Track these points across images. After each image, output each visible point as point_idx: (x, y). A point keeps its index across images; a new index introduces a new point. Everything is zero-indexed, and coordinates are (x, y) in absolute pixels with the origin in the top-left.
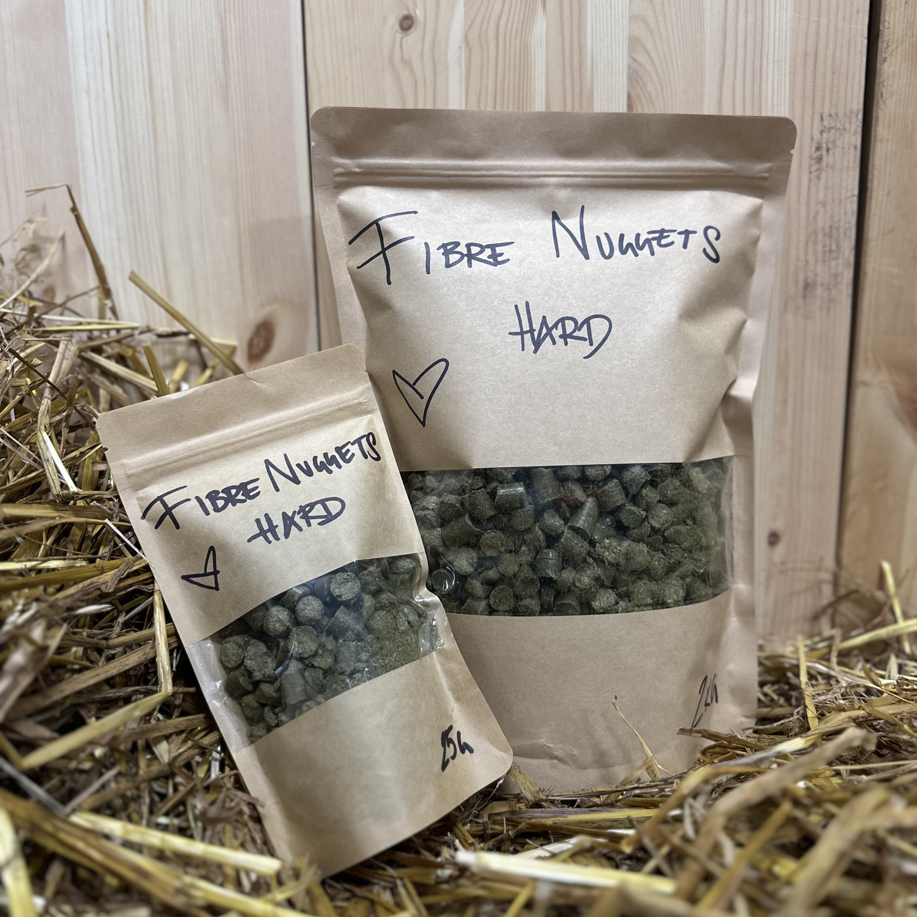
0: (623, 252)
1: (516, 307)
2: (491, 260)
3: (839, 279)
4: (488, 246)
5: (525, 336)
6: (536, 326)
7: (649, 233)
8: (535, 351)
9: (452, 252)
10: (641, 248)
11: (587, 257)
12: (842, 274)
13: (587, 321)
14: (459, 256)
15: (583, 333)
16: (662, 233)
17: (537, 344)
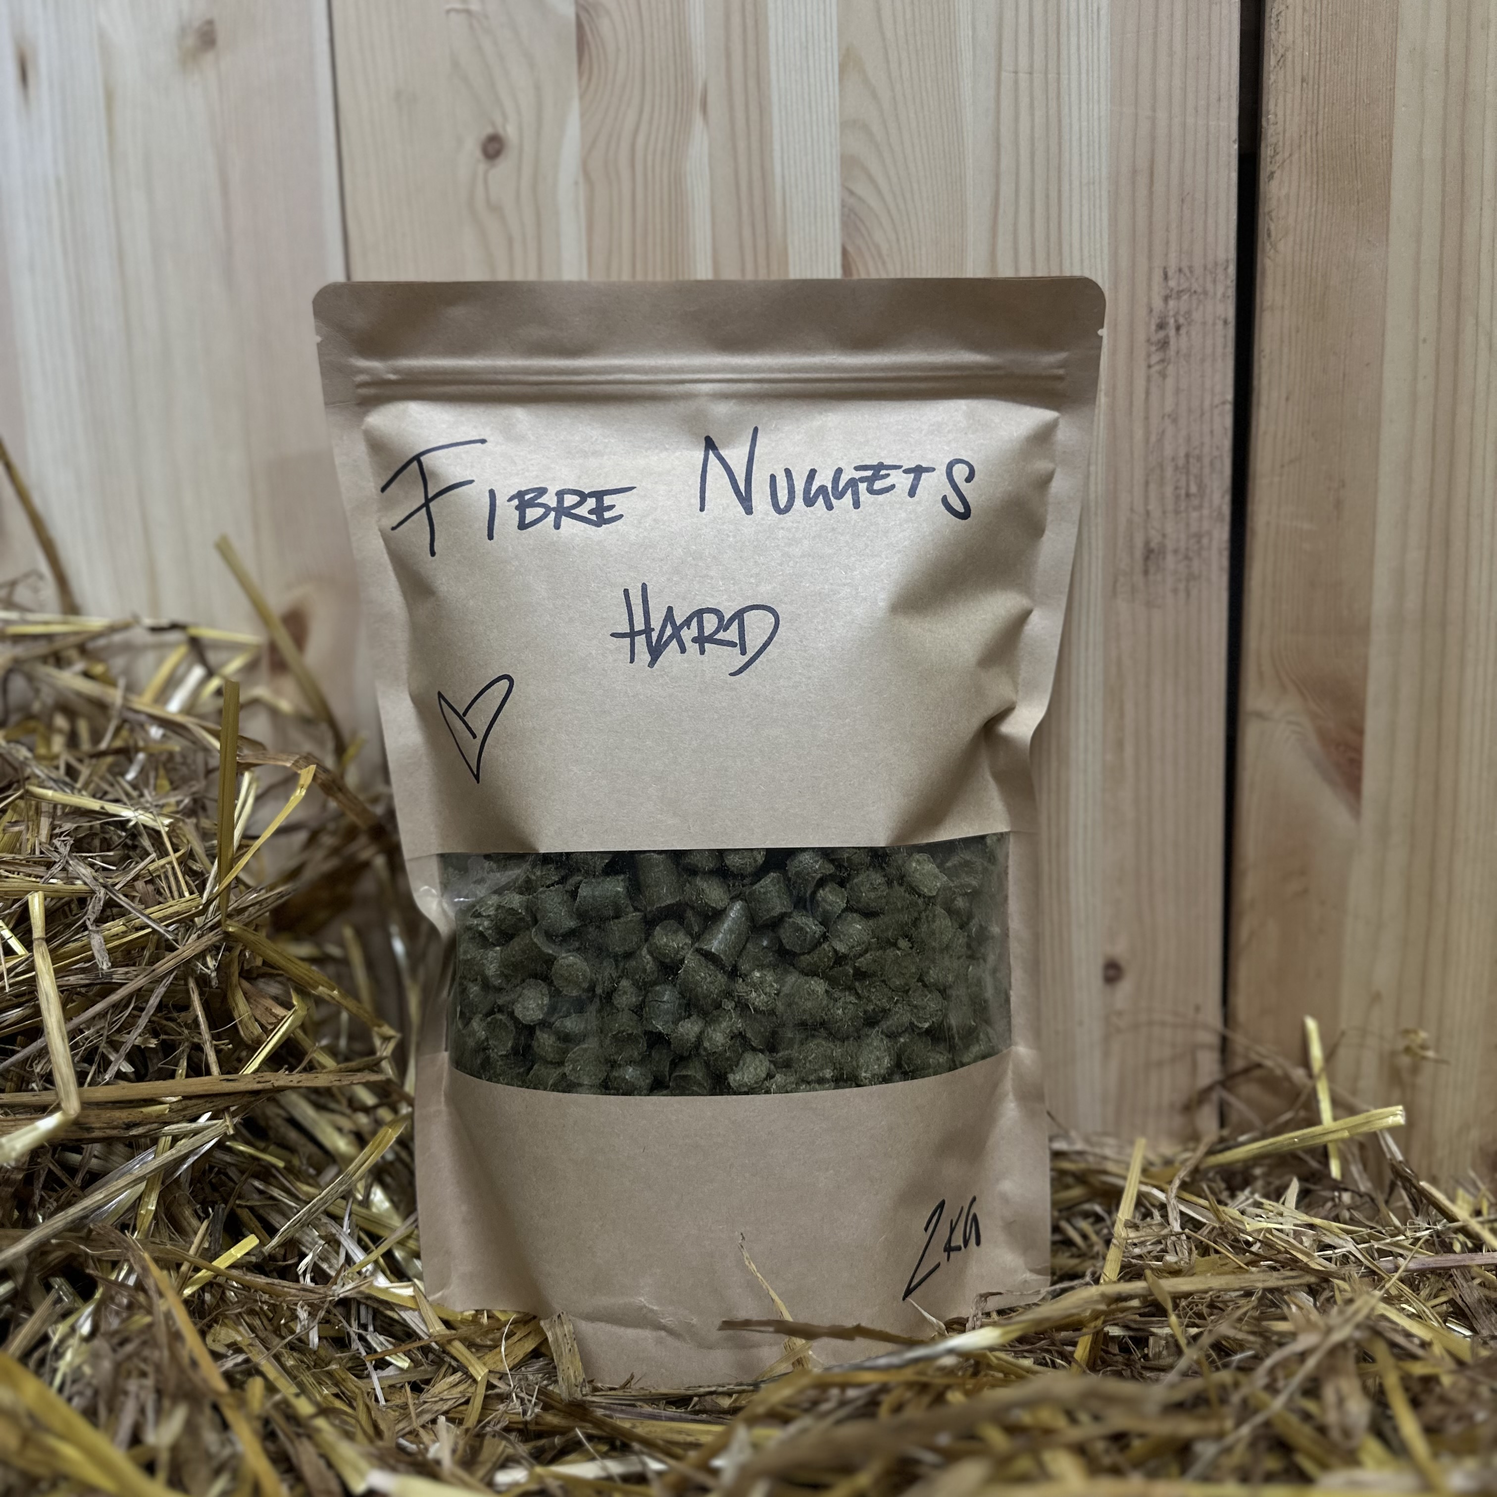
0: (809, 502)
1: (626, 592)
2: (594, 517)
3: (1205, 541)
4: (592, 494)
5: (637, 638)
6: (656, 623)
7: (857, 468)
8: (652, 664)
9: (532, 504)
10: (840, 496)
11: (749, 510)
12: (1209, 533)
13: (739, 615)
14: (541, 511)
15: (732, 634)
16: (878, 470)
17: (655, 652)
